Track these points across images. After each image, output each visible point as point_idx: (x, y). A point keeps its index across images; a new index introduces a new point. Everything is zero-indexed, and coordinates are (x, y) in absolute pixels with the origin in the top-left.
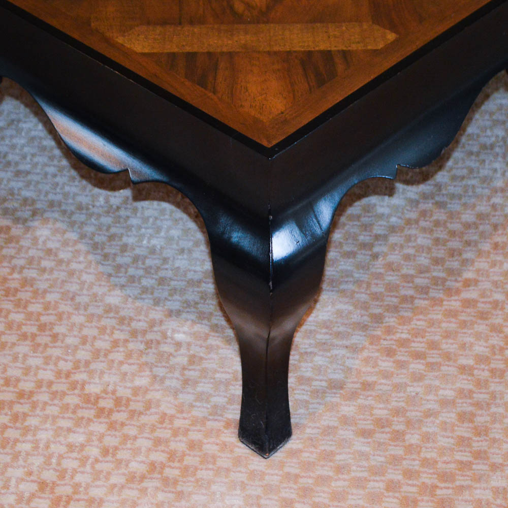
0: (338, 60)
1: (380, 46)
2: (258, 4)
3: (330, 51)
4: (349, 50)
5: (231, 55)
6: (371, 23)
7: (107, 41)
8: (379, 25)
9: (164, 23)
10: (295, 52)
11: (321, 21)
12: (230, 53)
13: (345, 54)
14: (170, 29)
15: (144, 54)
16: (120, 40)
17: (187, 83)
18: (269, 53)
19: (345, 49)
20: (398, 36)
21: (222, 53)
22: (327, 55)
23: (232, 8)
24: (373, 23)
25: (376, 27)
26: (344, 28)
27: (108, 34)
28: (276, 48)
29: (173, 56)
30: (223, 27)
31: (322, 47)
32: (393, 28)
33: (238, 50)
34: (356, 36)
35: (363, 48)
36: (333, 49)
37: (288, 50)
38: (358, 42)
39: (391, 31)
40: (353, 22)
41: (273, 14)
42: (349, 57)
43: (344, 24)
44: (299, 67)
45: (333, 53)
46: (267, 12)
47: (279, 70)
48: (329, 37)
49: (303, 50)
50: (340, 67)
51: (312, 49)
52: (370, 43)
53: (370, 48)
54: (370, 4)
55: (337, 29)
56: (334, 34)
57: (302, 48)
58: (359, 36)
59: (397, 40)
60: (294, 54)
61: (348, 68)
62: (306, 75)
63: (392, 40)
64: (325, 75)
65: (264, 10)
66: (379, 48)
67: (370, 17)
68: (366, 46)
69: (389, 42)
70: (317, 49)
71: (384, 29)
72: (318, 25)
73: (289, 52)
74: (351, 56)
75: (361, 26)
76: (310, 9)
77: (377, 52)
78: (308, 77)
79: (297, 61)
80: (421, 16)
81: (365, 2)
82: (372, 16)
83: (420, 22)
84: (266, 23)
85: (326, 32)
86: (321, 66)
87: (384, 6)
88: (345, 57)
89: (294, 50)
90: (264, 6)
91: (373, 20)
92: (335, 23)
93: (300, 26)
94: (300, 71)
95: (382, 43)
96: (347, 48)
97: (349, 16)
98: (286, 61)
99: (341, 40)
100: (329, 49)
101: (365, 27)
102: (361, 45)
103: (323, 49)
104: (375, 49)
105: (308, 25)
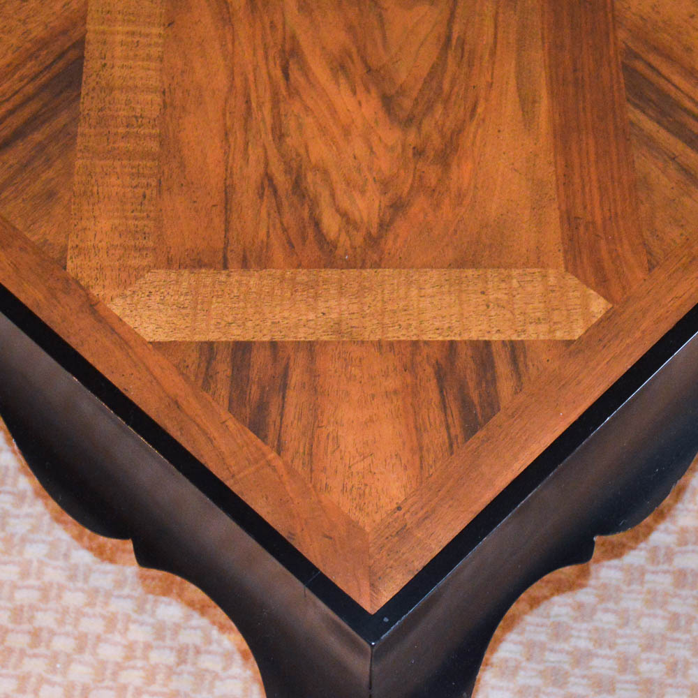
0: (503, 367)
1: (578, 332)
2: (365, 219)
3: (487, 344)
4: (522, 341)
5: (311, 347)
6: (562, 269)
7: (92, 306)
8: (577, 276)
9: (197, 263)
10: (426, 343)
11: (475, 265)
12: (311, 344)
13: (515, 350)
14: (207, 277)
15: (158, 345)
16: (117, 307)
17: (232, 424)
18: (379, 345)
19: (514, 338)
20: (610, 306)
21: (298, 344)
22: (483, 350)
23: (317, 224)
24: (567, 269)
25: (572, 281)
26: (515, 283)
27: (96, 292)
28: (392, 335)
29: (209, 349)
30: (303, 276)
31: (475, 334)
32: (602, 284)
33: (325, 338)
34: (536, 305)
35: (547, 338)
36: (495, 337)
37: (414, 338)
38: (538, 321)
39: (598, 292)
40: (532, 267)
41: (390, 242)
42: (522, 359)
43: (515, 272)
44: (433, 384)
45: (494, 349)
46: (380, 237)
47: (395, 392)
48: (488, 306)
49: (440, 338)
50: (505, 387)
51: (457, 338)
52: (560, 323)
53: (559, 335)
54: (561, 217)
55: (503, 285)
56: (497, 298)
57: (440, 334)
58: (542, 305)
59: (608, 317)
60: (425, 350)
61: (518, 389)
62: (444, 406)
63: (599, 316)
64: (478, 407)
65: (374, 231)
66: (576, 338)
67: (561, 254)
68: (551, 332)
69: (594, 320)
70: (466, 337)
71: (585, 286)
72: (470, 272)
73: (415, 344)
74: (525, 357)
75: (545, 276)
76: (456, 231)
77: (572, 347)
78: (448, 411)
79: (429, 370)
80: (650, 254)
81: (553, 215)
82: (566, 252)
83: (650, 270)
84: (376, 265)
85: (483, 293)
86: (471, 385)
87: (587, 228)
88: (514, 360)
89: (425, 338)
90: (376, 220)
91: (566, 261)
92: (499, 268)
93: (434, 275)
94: (434, 396)
95: (581, 323)
96: (519, 336)
97: (524, 250)
98: (410, 367)
99: (509, 315)
100: (487, 339)
101: (552, 280)
102: (543, 328)
103: (475, 339)
104: (568, 338)
105: (452, 273)
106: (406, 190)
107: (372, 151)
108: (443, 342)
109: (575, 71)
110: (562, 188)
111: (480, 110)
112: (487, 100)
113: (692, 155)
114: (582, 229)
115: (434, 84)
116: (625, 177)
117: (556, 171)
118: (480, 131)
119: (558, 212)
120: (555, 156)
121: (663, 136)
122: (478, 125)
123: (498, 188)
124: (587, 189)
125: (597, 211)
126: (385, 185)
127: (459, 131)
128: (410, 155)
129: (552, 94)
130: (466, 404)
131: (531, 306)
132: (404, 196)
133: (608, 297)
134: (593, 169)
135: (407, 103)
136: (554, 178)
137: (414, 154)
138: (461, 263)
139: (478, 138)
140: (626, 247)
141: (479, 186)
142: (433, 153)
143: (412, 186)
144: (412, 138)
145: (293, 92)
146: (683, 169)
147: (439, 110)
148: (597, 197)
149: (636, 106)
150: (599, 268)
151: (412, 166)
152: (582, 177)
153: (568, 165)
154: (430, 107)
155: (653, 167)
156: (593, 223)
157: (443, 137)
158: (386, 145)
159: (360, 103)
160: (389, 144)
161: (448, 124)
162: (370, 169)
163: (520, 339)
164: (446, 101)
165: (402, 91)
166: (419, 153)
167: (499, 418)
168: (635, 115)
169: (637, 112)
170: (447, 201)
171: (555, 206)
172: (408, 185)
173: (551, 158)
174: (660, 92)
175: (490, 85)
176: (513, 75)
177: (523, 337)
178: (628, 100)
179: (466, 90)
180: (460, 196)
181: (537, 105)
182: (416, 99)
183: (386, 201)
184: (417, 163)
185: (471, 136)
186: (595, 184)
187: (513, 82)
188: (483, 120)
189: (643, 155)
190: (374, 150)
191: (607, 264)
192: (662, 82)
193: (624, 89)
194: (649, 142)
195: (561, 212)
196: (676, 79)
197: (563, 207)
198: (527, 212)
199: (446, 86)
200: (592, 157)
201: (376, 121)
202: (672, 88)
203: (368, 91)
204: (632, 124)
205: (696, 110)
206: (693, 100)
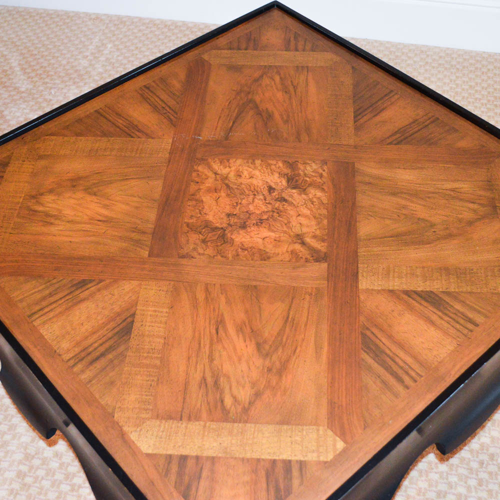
0: (295, 473)
1: (330, 457)
2: (243, 400)
3: (290, 461)
4: (305, 461)
5: (213, 460)
6: (326, 427)
7: (123, 435)
8: (332, 431)
9: (170, 417)
10: (264, 460)
11: (288, 423)
12: (213, 458)
13: (302, 464)
14: (173, 424)
15: (148, 455)
16: (133, 437)
17: (175, 494)
18: (243, 459)
19: (302, 459)
20: (345, 445)
21: (208, 458)
22: (288, 464)
23: (222, 401)
24: (328, 427)
25: (330, 433)
26: (305, 433)
27: (125, 429)
28: (248, 456)
29: (169, 458)
30: (214, 425)
31: (285, 456)
32: (343, 435)
33: (220, 455)
34: (313, 443)
35: (316, 459)
36: (293, 458)
37: (259, 457)
38: (313, 451)
39: (341, 439)
40: (312, 426)
41: (253, 411)
42: (304, 469)
43: (305, 428)
44: (264, 480)
45: (292, 463)
46: (249, 409)
47: (247, 482)
48: (292, 443)
49: (270, 458)
50: (296, 482)
51: (277, 458)
52: (322, 453)
53: (322, 459)
54: (328, 403)
55: (300, 434)
56: (296, 440)
57: (270, 456)
58: (315, 444)
59: (344, 451)
60: (262, 463)
61: (301, 483)
62: (268, 490)
63: (340, 450)
64: (283, 491)
65: (246, 406)
66: (329, 460)
67: (326, 420)
68: (319, 457)
69: (338, 452)
70: (281, 458)
71: (335, 436)
72: (285, 427)
73: (259, 460)
74: (306, 468)
75: (318, 430)
76: (281, 407)
77: (326, 465)
78: (270, 493)
79: (263, 473)
80: (365, 422)
81: (324, 402)
82: (328, 419)
83: (364, 429)
84: (246, 422)
85: (290, 437)
86: (281, 481)
87: (338, 408)
88: (301, 469)
89: (263, 457)
90: (248, 400)
91: (328, 424)
92: (298, 425)
93: (271, 428)
94: (264, 485)
95: (332, 453)
96: (304, 458)
97: (310, 417)
98: (255, 471)
99: (301, 448)
100: (290, 459)
101: (321, 432)
102: (315, 455)
103: (285, 458)
104: (325, 460)
105: (278, 427)
106: (262, 387)
107: (250, 369)
108: (271, 460)
109: (340, 334)
110: (329, 388)
111: (298, 351)
112: (301, 346)
113: (388, 375)
114: (336, 409)
115: (279, 339)
116: (357, 385)
117: (327, 381)
118: (297, 361)
119: (327, 400)
120: (328, 373)
121: (375, 365)
122: (296, 358)
123: (302, 388)
124: (340, 390)
125: (344, 400)
126: (254, 384)
127: (288, 361)
128: (266, 371)
129: (329, 344)
130: (277, 490)
131: (310, 444)
132: (261, 389)
133: (345, 441)
134: (344, 380)
135: (267, 347)
136: (327, 384)
137: (267, 370)
138: (282, 423)
139: (296, 364)
140: (355, 417)
141: (294, 386)
142: (275, 370)
143: (265, 386)
144: (267, 363)
145: (219, 340)
146: (384, 382)
147: (280, 350)
148: (344, 394)
149: (365, 352)
150: (342, 428)
151: (266, 376)
152: (338, 383)
153: (333, 378)
154: (276, 349)
155: (370, 380)
156: (342, 406)
157: (281, 363)
158: (256, 366)
159: (247, 346)
160: (257, 366)
161: (283, 357)
162: (248, 376)
163: (304, 460)
164: (283, 347)
165: (265, 342)
166: (270, 370)
167: (292, 496)
168: (365, 356)
169: (365, 354)
170: (279, 393)
171: (326, 397)
172: (263, 384)
173: (326, 375)
174: (376, 345)
175: (303, 340)
176: (313, 335)
177: (306, 459)
178: (362, 349)
179: (293, 341)
180: (285, 391)
181: (322, 350)
182: (271, 345)
183: (253, 391)
184: (268, 375)
185: (293, 363)
186: (344, 387)
187: (313, 339)
188: (299, 356)
189: (366, 375)
190: (251, 368)
191: (346, 426)
192: (378, 341)
193: (360, 344)
194: (369, 368)
195: (328, 400)
196: (383, 340)
197: (329, 398)
198: (313, 400)
199: (284, 340)
200: (344, 375)
201: (253, 355)
202: (382, 344)
203: (251, 341)
204: (363, 359)
205: (391, 354)
206: (390, 350)
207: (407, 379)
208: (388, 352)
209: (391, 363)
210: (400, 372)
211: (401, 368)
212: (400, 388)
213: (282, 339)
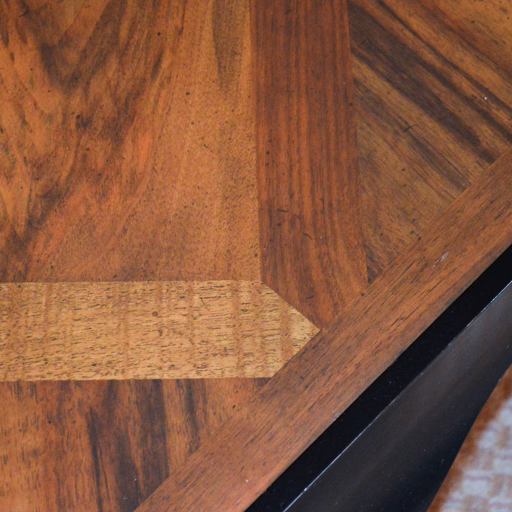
0: (175, 417)
1: (275, 366)
2: (10, 215)
3: (157, 383)
4: (202, 380)
6: (258, 281)
8: (277, 291)
10: (78, 383)
11: (146, 276)
19: (193, 375)
20: (318, 330)
22: (151, 392)
24: (264, 281)
25: (270, 296)
26: (197, 300)
28: (35, 374)
31: (141, 372)
32: (308, 301)
34: (224, 330)
35: (235, 375)
37: (65, 378)
38: (225, 352)
39: (302, 312)
40: (219, 279)
41: (40, 245)
42: (201, 405)
43: (197, 286)
44: (84, 441)
45: (166, 390)
46: (28, 239)
47: (35, 453)
48: (161, 332)
49: (98, 377)
50: (178, 443)
51: (120, 377)
52: (252, 354)
53: (250, 371)
54: (261, 210)
55: (182, 303)
56: (173, 322)
57: (97, 372)
58: (230, 331)
59: (314, 346)
60: (77, 394)
61: (194, 447)
62: (97, 471)
63: (302, 345)
64: (140, 472)
65: (20, 230)
66: (272, 375)
67: (258, 260)
68: (241, 367)
69: (296, 350)
70: (130, 375)
71: (286, 304)
72: (139, 286)
73: (65, 386)
74: (205, 402)
75: (235, 291)
76: (125, 230)
77: (266, 388)
78: (102, 478)
79: (81, 422)
80: (371, 259)
81: (250, 207)
82: (264, 257)
83: (370, 280)
84: (22, 277)
85: (155, 314)
86: (134, 440)
87: (292, 223)
88: (191, 408)
89: (77, 377)
90: (23, 215)
91: (264, 270)
92: (177, 279)
93: (96, 290)
94: (86, 458)
95: (279, 353)
96: (198, 373)
97: (211, 255)
98: (55, 419)
99: (187, 345)
100: (157, 377)
101: (245, 297)
102: (230, 361)
103: (142, 377)
104: (261, 375)
105: (117, 287)
106: (65, 174)
107: (24, 122)
108: (101, 383)
109: (288, 11)
110: (263, 168)
111: (165, 65)
112: (173, 51)
113: (430, 125)
114: (286, 226)
115: (109, 31)
116: (344, 155)
117: (257, 148)
118: (164, 93)
119: (257, 203)
120: (257, 126)
121: (394, 98)
122: (162, 85)
123: (183, 171)
124: (295, 174)
125: (307, 201)
126: (38, 167)
127: (137, 93)
128: (73, 126)
129: (257, 43)
130: (125, 468)
131: (215, 332)
132: (62, 182)
133: (314, 318)
134: (304, 144)
135: (73, 56)
136: (254, 156)
137: (78, 125)
138: (129, 274)
139: (161, 103)
140: (341, 249)
141: (158, 168)
142: (101, 123)
143: (73, 169)
144: (77, 103)
146: (418, 143)
147: (113, 64)
148: (307, 183)
149: (362, 58)
150: (304, 276)
151: (73, 141)
152: (289, 154)
153: (273, 141)
154: (102, 62)
155: (380, 141)
156: (301, 217)
157: (116, 101)
158: (42, 112)
159: (12, 57)
160: (46, 112)
161: (123, 84)
162: (20, 146)
163: (199, 377)
164: (122, 54)
165: (67, 40)
166: (84, 123)
167: (168, 485)
168: (361, 71)
169: (364, 67)
170: (116, 189)
171: (253, 194)
172: (68, 167)
173: (252, 130)
174: (394, 39)
175: (180, 32)
176: (209, 17)
177: (204, 374)
178: (353, 51)
179: (149, 38)
180: (134, 181)
181: (237, 58)
182: (84, 51)
183: (38, 188)
184: (80, 137)
185: (152, 100)
186: (306, 165)
187: (208, 27)
188: (169, 78)
189: (369, 125)
190: (27, 119)
191: (316, 275)
192: (396, 26)
193: (348, 37)
194: (377, 106)
195: (261, 204)
196: (416, 23)
197: (264, 197)
198: (217, 203)
199: (124, 33)
200: (304, 129)
201: (32, 82)
202: (411, 36)
203: (24, 40)
204: (356, 82)
205: (438, 64)
206: (433, 50)
207: (485, 132)
208: (429, 57)
209: (438, 88)
210: (466, 114)
211: (469, 101)
212: (467, 160)
213: (116, 34)
